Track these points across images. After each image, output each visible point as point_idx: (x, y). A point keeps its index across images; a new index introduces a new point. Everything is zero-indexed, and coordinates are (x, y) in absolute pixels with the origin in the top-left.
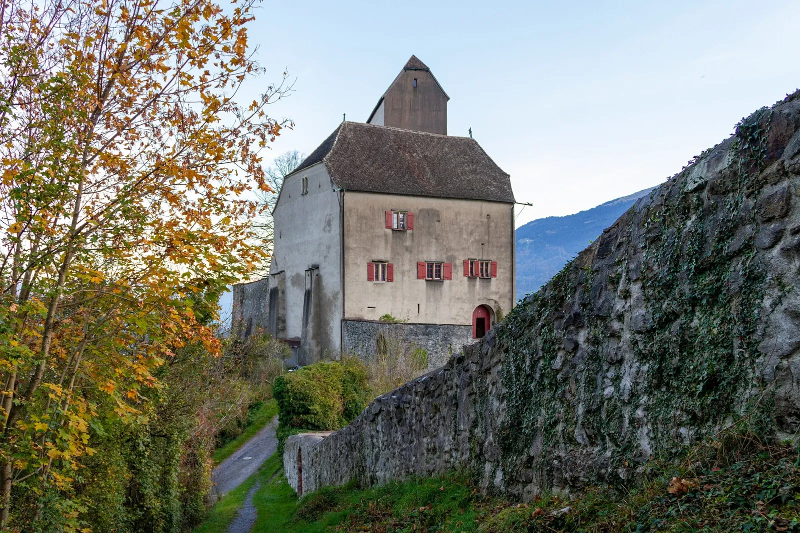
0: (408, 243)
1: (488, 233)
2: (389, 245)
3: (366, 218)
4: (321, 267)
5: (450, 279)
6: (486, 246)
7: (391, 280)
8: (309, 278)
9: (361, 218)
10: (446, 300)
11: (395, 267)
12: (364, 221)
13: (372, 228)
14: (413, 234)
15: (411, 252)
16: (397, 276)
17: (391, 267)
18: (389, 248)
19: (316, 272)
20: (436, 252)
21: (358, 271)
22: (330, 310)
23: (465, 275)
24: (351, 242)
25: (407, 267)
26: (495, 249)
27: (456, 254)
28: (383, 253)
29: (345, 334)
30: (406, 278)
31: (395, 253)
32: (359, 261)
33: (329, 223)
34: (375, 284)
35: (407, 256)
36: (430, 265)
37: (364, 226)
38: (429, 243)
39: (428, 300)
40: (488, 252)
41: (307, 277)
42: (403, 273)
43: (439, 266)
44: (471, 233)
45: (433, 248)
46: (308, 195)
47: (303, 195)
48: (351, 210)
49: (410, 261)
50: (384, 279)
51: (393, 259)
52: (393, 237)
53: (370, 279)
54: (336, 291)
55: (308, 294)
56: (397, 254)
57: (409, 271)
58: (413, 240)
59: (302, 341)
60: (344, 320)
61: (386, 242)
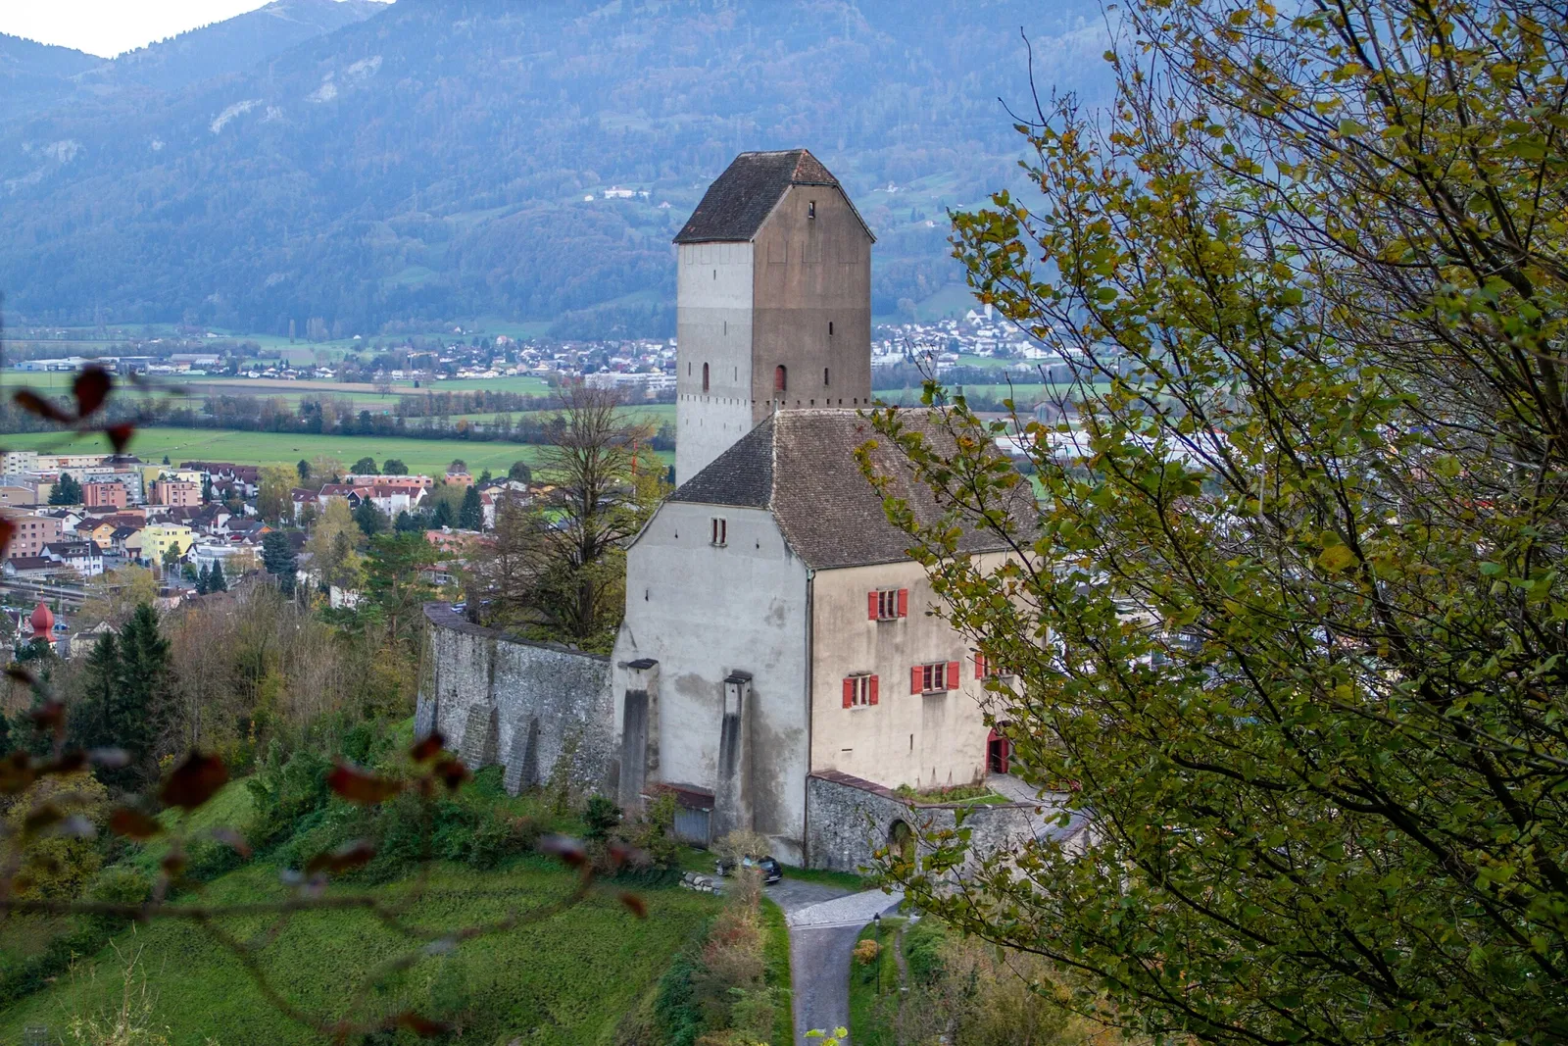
0: (899, 639)
2: (873, 646)
3: (841, 608)
4: (756, 679)
5: (957, 687)
7: (874, 701)
8: (734, 694)
9: (836, 608)
10: (950, 721)
11: (880, 679)
12: (839, 614)
13: (849, 623)
14: (905, 623)
15: (903, 652)
16: (883, 694)
17: (874, 681)
18: (873, 651)
19: (745, 684)
20: (938, 646)
21: (829, 694)
22: (779, 755)
23: (977, 677)
24: (822, 651)
25: (896, 678)
27: (966, 645)
28: (863, 662)
29: (813, 798)
30: (895, 696)
31: (881, 658)
32: (831, 678)
33: (780, 614)
34: (852, 711)
35: (898, 659)
36: (928, 669)
37: (839, 622)
38: (928, 634)
39: (925, 726)
41: (729, 692)
42: (891, 688)
43: (940, 668)
45: (933, 641)
46: (726, 550)
47: (712, 545)
48: (821, 599)
49: (902, 667)
50: (864, 701)
51: (877, 667)
52: (878, 632)
53: (846, 705)
54: (795, 727)
55: (730, 724)
56: (885, 659)
57: (900, 683)
58: (905, 633)
59: (719, 802)
60: (812, 779)
61: (869, 642)
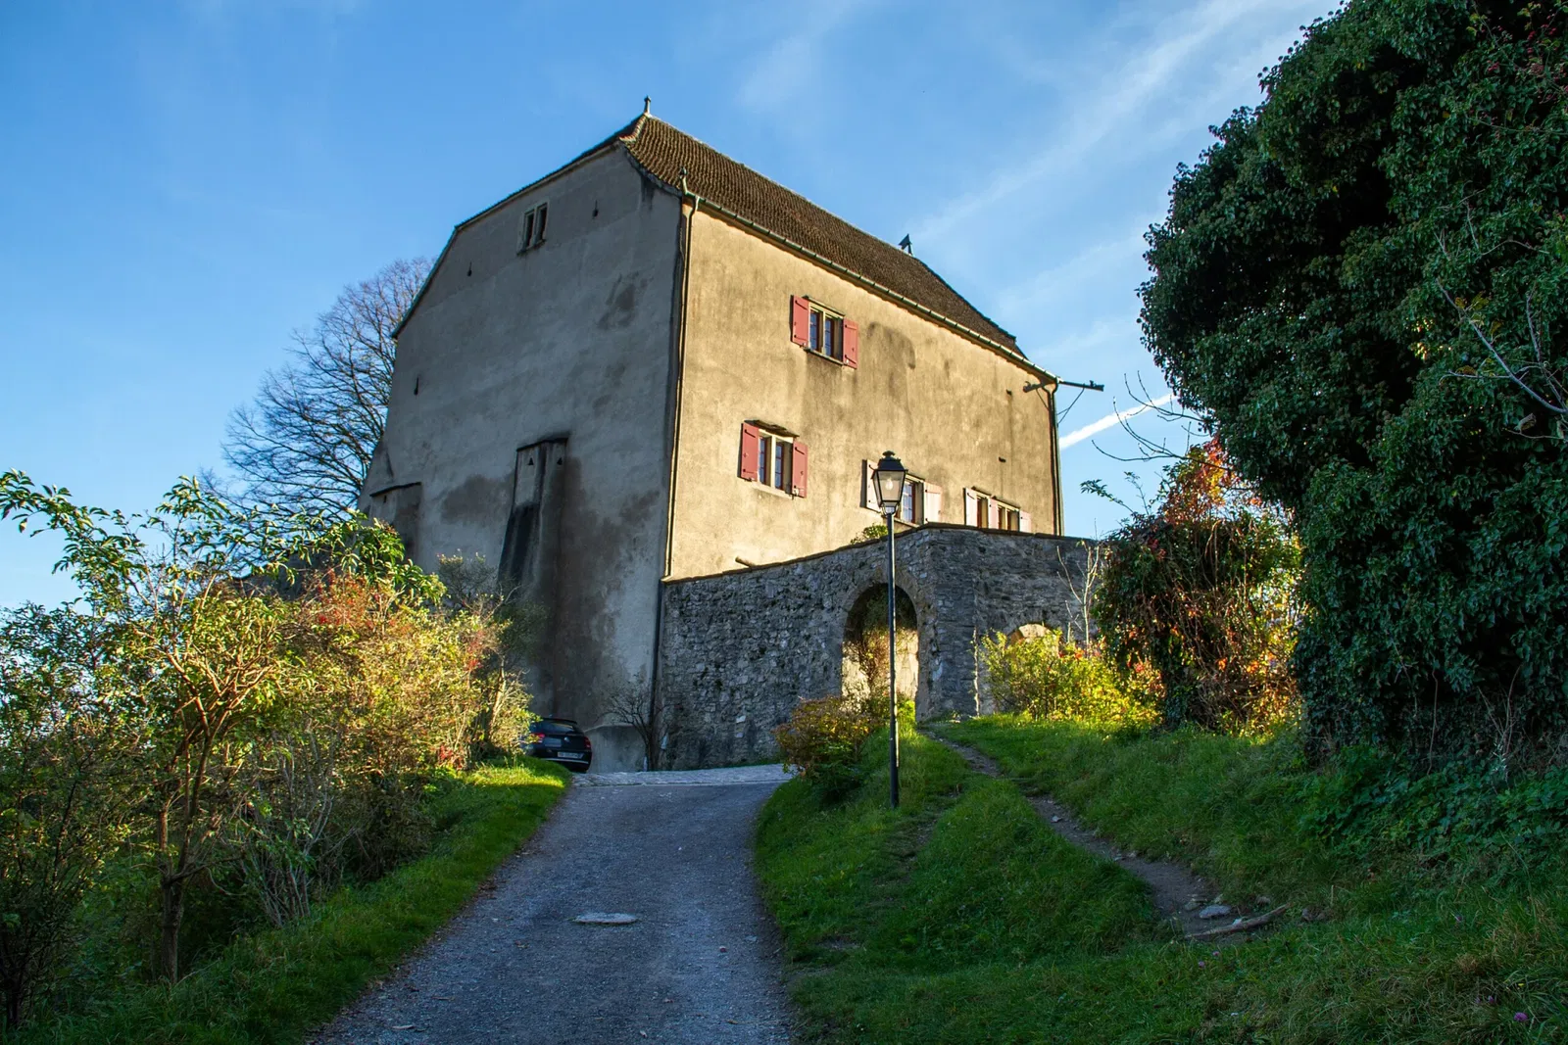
0: (844, 400)
1: (1011, 436)
2: (799, 391)
4: (577, 437)
6: (1008, 467)
7: (799, 491)
8: (535, 469)
9: (731, 291)
11: (806, 456)
12: (738, 304)
13: (758, 328)
14: (855, 380)
15: (848, 426)
16: (814, 485)
17: (801, 454)
18: (799, 405)
19: (557, 452)
20: (908, 445)
21: (714, 440)
22: (609, 561)
25: (839, 466)
26: (1025, 480)
27: (949, 466)
28: (782, 407)
29: (671, 627)
30: (836, 497)
31: (812, 417)
32: (721, 411)
33: (627, 301)
34: (759, 492)
35: (840, 434)
37: (737, 317)
38: (892, 415)
40: (1012, 484)
41: (524, 468)
42: (830, 479)
44: (977, 425)
45: (900, 429)
46: (543, 249)
47: (524, 252)
49: (848, 453)
50: (780, 484)
51: (805, 431)
52: (809, 370)
53: (744, 473)
55: (520, 522)
56: (818, 421)
57: (844, 479)
58: (855, 396)
61: (792, 383)
